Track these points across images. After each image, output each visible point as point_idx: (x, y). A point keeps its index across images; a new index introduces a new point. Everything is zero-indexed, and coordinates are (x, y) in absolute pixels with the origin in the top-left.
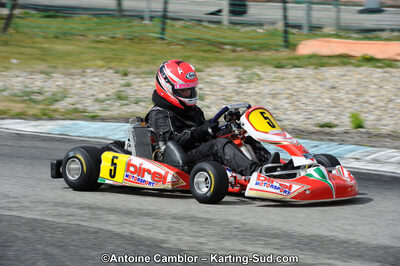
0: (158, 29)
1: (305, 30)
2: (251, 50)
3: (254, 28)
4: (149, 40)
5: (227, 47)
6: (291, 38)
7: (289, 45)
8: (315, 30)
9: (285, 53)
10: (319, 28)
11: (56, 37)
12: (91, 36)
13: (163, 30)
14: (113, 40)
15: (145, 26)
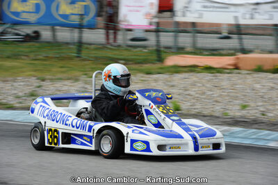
0: (75, 51)
1: (174, 50)
2: (136, 63)
3: (141, 49)
4: (70, 58)
6: (163, 55)
7: (161, 60)
8: (180, 50)
9: (158, 65)
10: (183, 49)
11: (8, 57)
12: (32, 55)
13: (79, 51)
14: (47, 58)
15: (70, 48)
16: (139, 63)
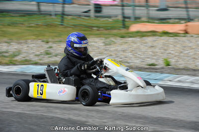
0: (60, 20)
1: (132, 19)
2: (106, 30)
3: (107, 19)
4: (56, 26)
5: (94, 28)
7: (125, 27)
8: (137, 19)
9: (123, 31)
10: (139, 18)
11: (9, 25)
12: (26, 24)
13: (62, 20)
14: (38, 26)
15: (52, 19)
16: (108, 29)
